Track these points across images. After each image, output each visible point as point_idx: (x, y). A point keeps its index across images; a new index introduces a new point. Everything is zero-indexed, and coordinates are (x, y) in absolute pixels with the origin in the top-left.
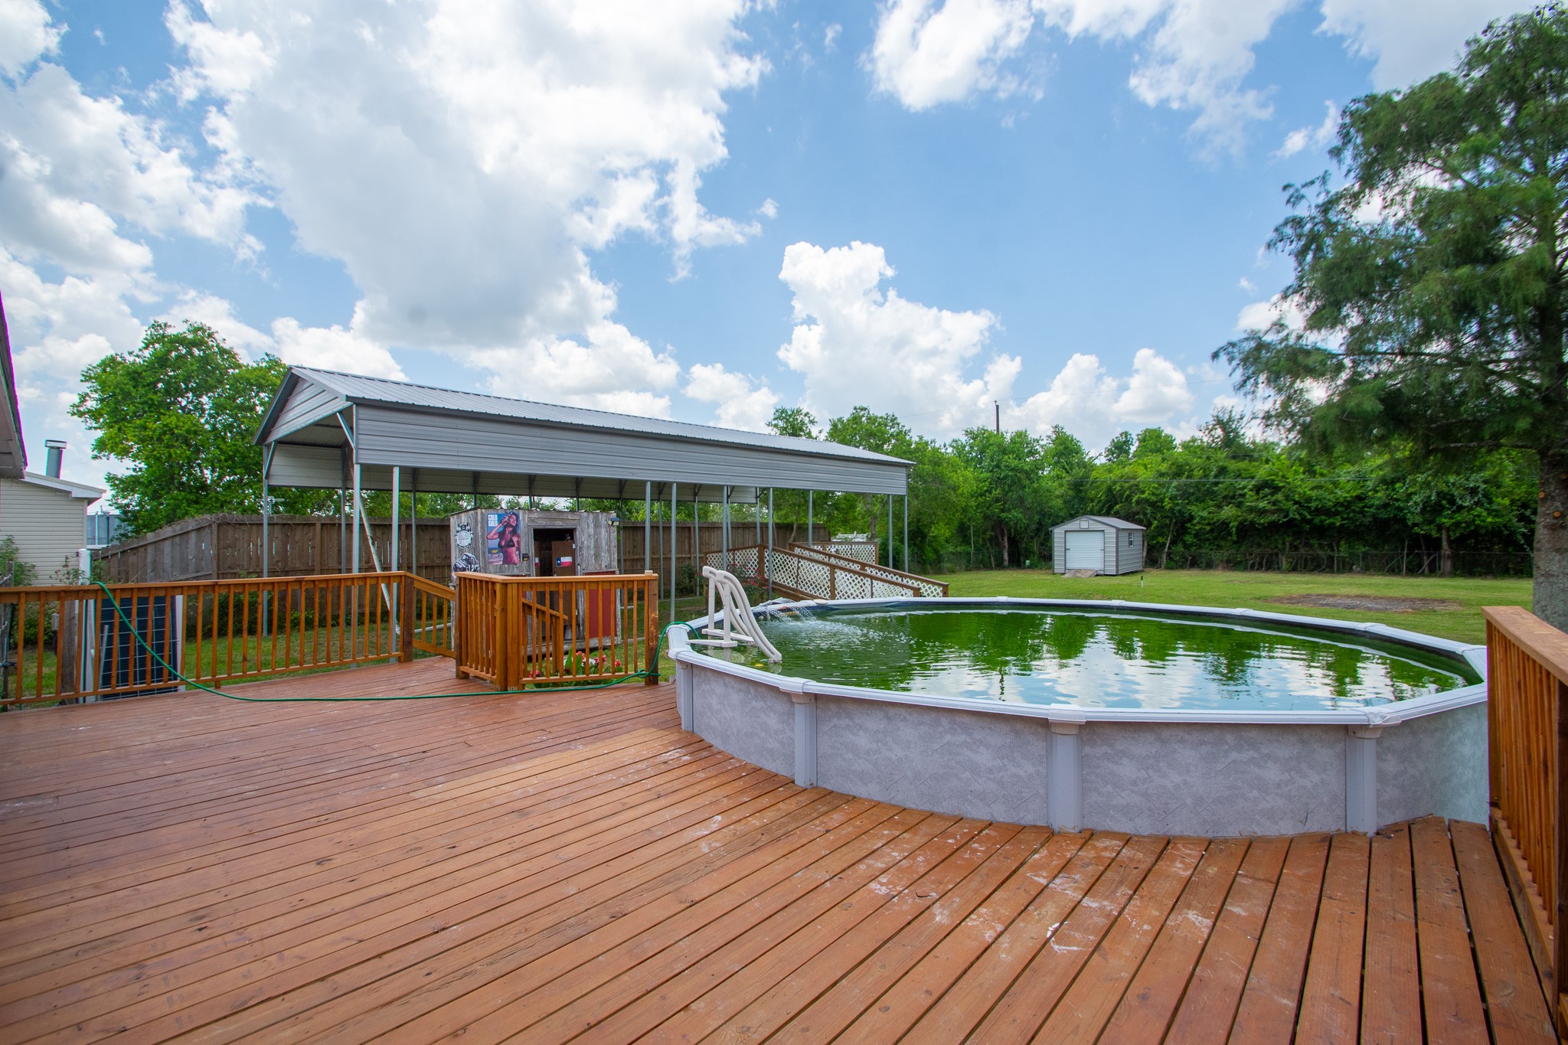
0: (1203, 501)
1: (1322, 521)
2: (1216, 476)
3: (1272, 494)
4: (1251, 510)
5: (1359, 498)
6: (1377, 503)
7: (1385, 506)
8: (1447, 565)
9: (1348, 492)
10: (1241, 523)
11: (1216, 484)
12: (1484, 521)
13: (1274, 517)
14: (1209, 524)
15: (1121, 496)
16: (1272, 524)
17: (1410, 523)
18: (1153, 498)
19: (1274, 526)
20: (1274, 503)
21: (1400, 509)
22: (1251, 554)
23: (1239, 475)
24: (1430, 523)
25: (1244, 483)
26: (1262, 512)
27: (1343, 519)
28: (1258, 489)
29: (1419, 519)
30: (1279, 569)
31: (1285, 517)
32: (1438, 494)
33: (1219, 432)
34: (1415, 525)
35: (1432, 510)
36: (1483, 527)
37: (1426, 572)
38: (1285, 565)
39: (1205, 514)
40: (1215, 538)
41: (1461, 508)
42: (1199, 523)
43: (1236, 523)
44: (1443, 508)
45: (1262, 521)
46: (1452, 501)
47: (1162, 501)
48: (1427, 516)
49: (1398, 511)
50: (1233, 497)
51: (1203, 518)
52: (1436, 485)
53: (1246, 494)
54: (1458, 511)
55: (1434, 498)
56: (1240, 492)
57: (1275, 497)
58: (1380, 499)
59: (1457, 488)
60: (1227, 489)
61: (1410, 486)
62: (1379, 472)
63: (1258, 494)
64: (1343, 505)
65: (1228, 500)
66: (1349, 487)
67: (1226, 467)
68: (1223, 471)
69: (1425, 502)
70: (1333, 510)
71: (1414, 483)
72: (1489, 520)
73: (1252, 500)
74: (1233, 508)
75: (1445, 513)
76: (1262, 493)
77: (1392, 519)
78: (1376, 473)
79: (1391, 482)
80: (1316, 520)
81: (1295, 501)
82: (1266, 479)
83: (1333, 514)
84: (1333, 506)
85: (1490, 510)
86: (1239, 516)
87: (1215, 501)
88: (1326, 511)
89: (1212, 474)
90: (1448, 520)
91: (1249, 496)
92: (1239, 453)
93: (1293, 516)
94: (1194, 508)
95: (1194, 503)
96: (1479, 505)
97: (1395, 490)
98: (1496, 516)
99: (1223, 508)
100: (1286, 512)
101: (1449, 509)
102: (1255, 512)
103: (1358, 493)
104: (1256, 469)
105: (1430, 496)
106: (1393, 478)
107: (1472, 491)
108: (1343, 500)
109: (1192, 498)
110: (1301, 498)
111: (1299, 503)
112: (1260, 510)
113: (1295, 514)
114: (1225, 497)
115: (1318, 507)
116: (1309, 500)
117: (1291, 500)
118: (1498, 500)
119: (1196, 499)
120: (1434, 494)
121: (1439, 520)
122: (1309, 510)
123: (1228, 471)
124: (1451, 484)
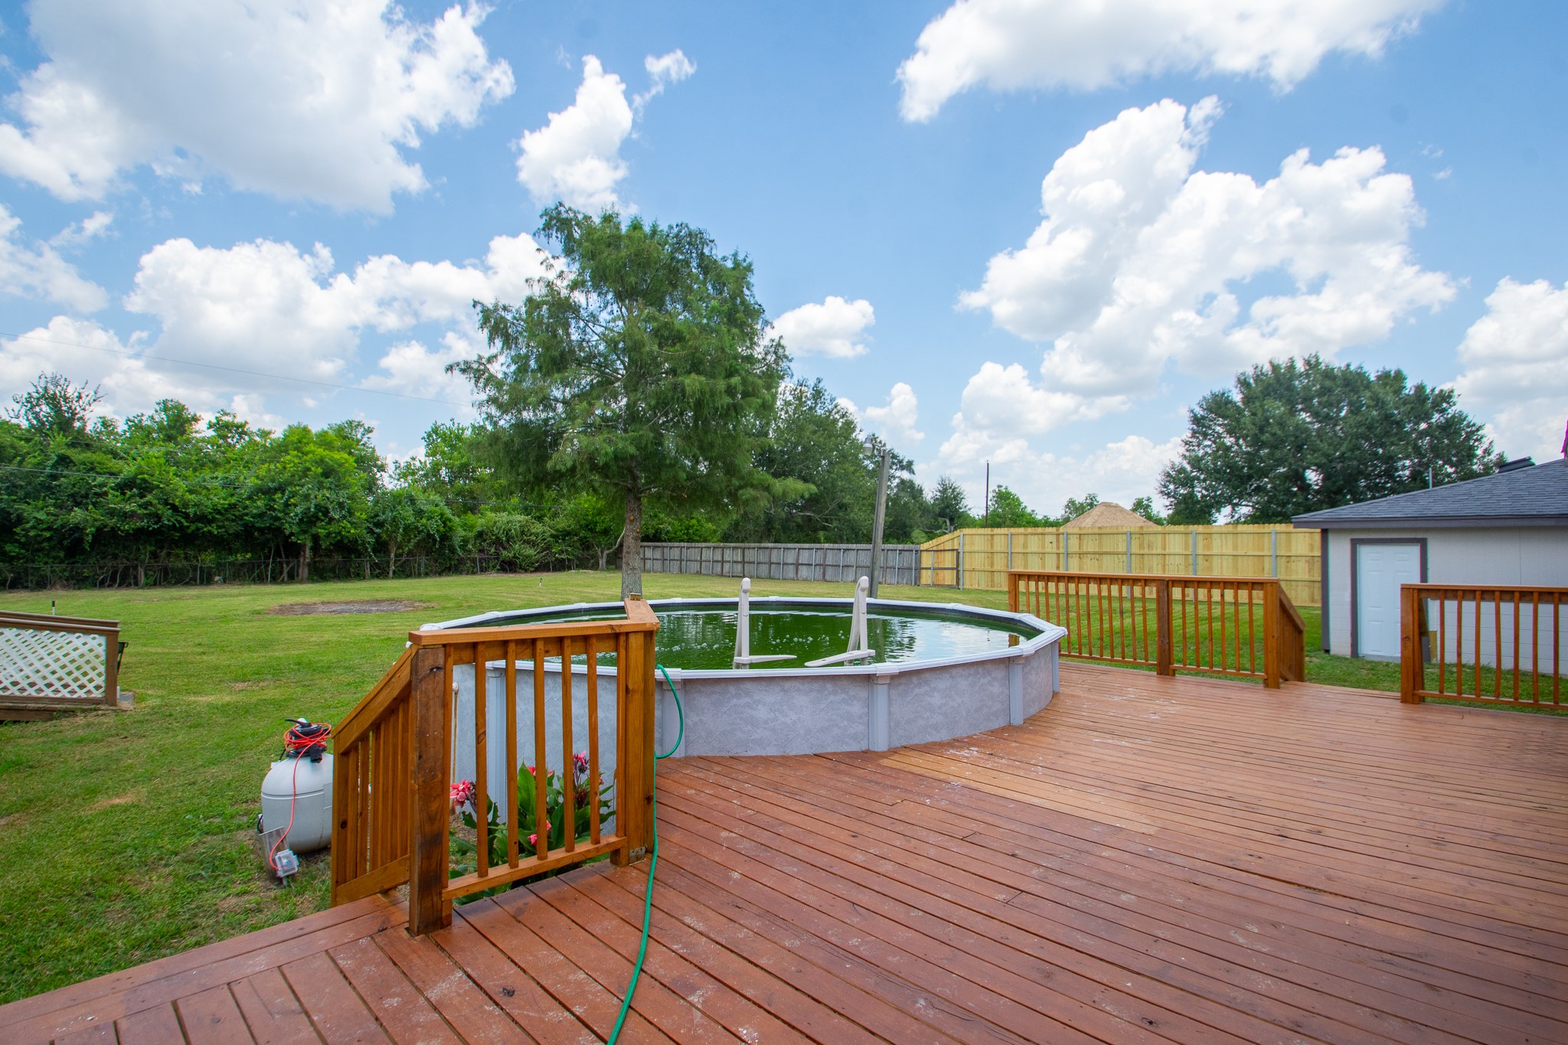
0: (36, 498)
1: (198, 529)
2: (54, 466)
3: (142, 496)
4: (112, 513)
5: (233, 506)
6: (255, 511)
7: (261, 515)
8: (304, 572)
9: (225, 499)
10: (99, 530)
11: (54, 477)
12: (349, 532)
13: (144, 523)
14: (49, 529)
16: (140, 532)
17: (287, 532)
19: (140, 534)
20: (145, 506)
21: (277, 519)
22: (101, 568)
23: (92, 469)
24: (305, 532)
25: (100, 479)
26: (126, 516)
27: (219, 527)
28: (122, 488)
29: (295, 529)
30: (136, 584)
31: (156, 523)
32: (316, 506)
33: (45, 409)
34: (292, 534)
35: (309, 520)
36: (347, 537)
37: (286, 579)
38: (142, 579)
39: (41, 515)
40: (52, 548)
41: (332, 519)
42: (34, 527)
43: (92, 530)
44: (318, 519)
45: (127, 527)
46: (326, 512)
48: (303, 526)
49: (276, 521)
50: (86, 496)
51: (39, 521)
52: (316, 497)
53: (106, 494)
54: (329, 523)
55: (312, 510)
56: (98, 490)
57: (146, 499)
58: (258, 508)
59: (332, 502)
60: (74, 485)
61: (290, 498)
62: (256, 481)
63: (124, 494)
64: (219, 513)
65: (78, 500)
66: (223, 494)
67: (68, 457)
68: (64, 461)
69: (304, 513)
70: (210, 517)
71: (294, 494)
72: (352, 531)
73: (114, 500)
74: (87, 510)
75: (319, 524)
76: (129, 493)
77: (269, 528)
78: (252, 482)
79: (268, 492)
80: (193, 527)
81: (170, 504)
82: (135, 477)
83: (210, 522)
84: (210, 513)
85: (352, 523)
86: (95, 520)
87: (56, 499)
88: (203, 518)
89: (50, 463)
90: (322, 531)
91: (110, 496)
92: (81, 441)
93: (166, 522)
94: (24, 506)
95: (24, 500)
96: (344, 517)
97: (274, 500)
98: (355, 528)
99: (72, 510)
100: (158, 518)
101: (322, 521)
102: (119, 516)
103: (233, 500)
104: (114, 464)
105: (309, 509)
106: (270, 488)
107: (341, 505)
108: (219, 507)
109: (21, 493)
110: (177, 502)
111: (174, 508)
112: (125, 513)
113: (169, 521)
114: (72, 496)
115: (195, 514)
116: (186, 505)
117: (166, 503)
118: (358, 514)
119: (27, 495)
120: (313, 506)
121: (314, 530)
122: (186, 516)
123: (72, 461)
124: (328, 498)
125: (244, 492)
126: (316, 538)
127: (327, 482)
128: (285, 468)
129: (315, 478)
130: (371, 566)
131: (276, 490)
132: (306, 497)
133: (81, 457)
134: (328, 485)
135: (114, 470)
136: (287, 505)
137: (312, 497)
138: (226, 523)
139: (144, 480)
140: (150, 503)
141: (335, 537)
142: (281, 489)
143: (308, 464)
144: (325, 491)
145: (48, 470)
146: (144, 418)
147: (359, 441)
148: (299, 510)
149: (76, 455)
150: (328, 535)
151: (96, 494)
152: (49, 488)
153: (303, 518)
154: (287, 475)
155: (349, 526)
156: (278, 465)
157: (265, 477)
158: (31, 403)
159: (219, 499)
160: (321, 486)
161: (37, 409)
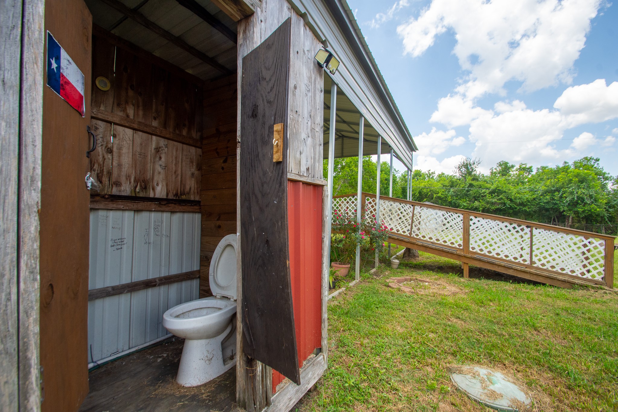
3: (498, 196)
4: (488, 203)
5: (534, 199)
6: (545, 201)
7: (547, 203)
9: (531, 196)
12: (596, 210)
13: (500, 207)
15: (426, 195)
16: (497, 210)
17: (561, 210)
18: (443, 196)
20: (500, 199)
21: (556, 204)
23: (480, 187)
24: (571, 210)
25: (483, 191)
26: (493, 204)
29: (566, 208)
31: (504, 206)
32: (577, 197)
33: (463, 169)
34: (564, 211)
35: (574, 204)
36: (595, 213)
39: (465, 204)
41: (585, 204)
43: (482, 209)
44: (578, 203)
45: (493, 208)
46: (583, 200)
47: (446, 197)
48: (570, 207)
49: (555, 205)
50: (479, 197)
51: (464, 206)
52: (577, 193)
53: (486, 196)
54: (584, 206)
55: (576, 199)
56: (482, 194)
57: (500, 197)
58: (547, 199)
59: (586, 195)
60: (475, 193)
61: (562, 194)
62: (545, 187)
63: (492, 195)
64: (529, 202)
65: (476, 198)
66: (530, 194)
67: (472, 184)
68: (471, 185)
69: (571, 201)
70: (525, 203)
71: (565, 192)
72: (598, 210)
73: (489, 198)
74: (479, 202)
75: (578, 206)
76: (494, 195)
77: (552, 208)
78: (544, 188)
79: (552, 192)
80: (518, 208)
81: (510, 198)
82: (496, 189)
83: (525, 206)
84: (525, 202)
85: (597, 206)
86: (482, 205)
87: (469, 198)
88: (522, 204)
89: (467, 186)
90: (580, 209)
91: (487, 196)
92: (475, 179)
93: (508, 206)
94: (460, 201)
95: (460, 199)
96: (592, 203)
97: (554, 196)
98: (599, 208)
99: (474, 202)
100: (505, 204)
101: (580, 204)
102: (490, 204)
103: (535, 196)
104: (488, 186)
105: (574, 198)
106: (552, 190)
107: (591, 197)
108: (529, 199)
109: (459, 197)
110: (513, 198)
111: (511, 200)
112: (492, 202)
113: (509, 205)
114: (474, 197)
115: (519, 203)
116: (515, 199)
117: (507, 198)
118: (600, 201)
119: (461, 197)
120: (576, 197)
121: (576, 209)
122: (516, 203)
123: (473, 185)
124: (584, 193)
125: (540, 193)
126: (576, 213)
127: (582, 186)
128: (559, 181)
129: (575, 184)
130: (605, 228)
131: (555, 191)
132: (572, 193)
133: (476, 183)
134: (583, 186)
135: (488, 187)
136: (561, 197)
137: (575, 192)
138: (532, 206)
139: (499, 190)
140: (502, 199)
141: (588, 213)
142: (558, 190)
143: (571, 178)
144: (582, 189)
145: (466, 189)
146: (493, 169)
147: (592, 166)
148: (568, 199)
149: (474, 183)
150: (583, 212)
151: (482, 196)
152: (466, 195)
153: (570, 203)
154: (560, 184)
155: (596, 207)
156: (555, 180)
157: (549, 185)
158: (460, 168)
159: (528, 196)
160: (579, 187)
161: (462, 169)
